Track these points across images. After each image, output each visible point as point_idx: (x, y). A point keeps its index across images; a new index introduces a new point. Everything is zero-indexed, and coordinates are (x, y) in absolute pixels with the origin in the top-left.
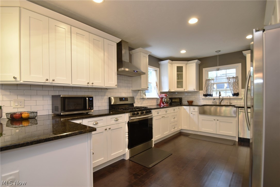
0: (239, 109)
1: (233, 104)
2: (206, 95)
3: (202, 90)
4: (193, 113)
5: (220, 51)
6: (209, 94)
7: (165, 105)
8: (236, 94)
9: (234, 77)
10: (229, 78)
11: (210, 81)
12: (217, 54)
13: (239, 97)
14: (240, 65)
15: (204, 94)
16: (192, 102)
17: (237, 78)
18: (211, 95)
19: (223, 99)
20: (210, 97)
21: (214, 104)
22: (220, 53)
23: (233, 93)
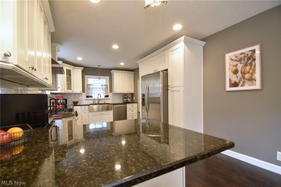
0: (114, 105)
1: (106, 103)
2: (88, 97)
3: (85, 92)
4: (84, 111)
5: (100, 66)
6: (90, 95)
7: (61, 107)
8: (107, 96)
9: (105, 85)
10: (102, 85)
11: (90, 86)
12: (98, 67)
13: (109, 98)
14: (108, 77)
15: (86, 96)
16: (77, 102)
17: (106, 85)
18: (91, 97)
19: (100, 100)
20: (91, 98)
21: (94, 103)
22: (100, 67)
23: (105, 95)
